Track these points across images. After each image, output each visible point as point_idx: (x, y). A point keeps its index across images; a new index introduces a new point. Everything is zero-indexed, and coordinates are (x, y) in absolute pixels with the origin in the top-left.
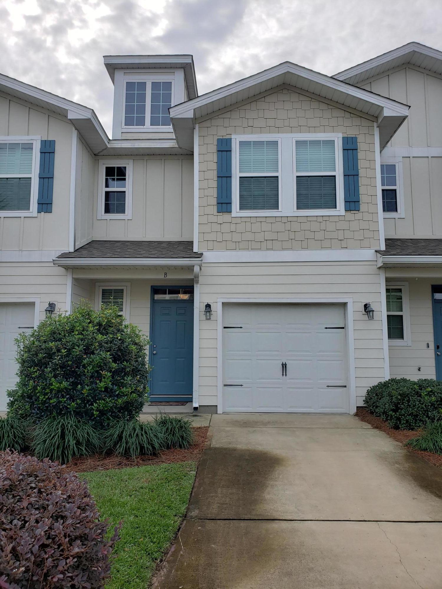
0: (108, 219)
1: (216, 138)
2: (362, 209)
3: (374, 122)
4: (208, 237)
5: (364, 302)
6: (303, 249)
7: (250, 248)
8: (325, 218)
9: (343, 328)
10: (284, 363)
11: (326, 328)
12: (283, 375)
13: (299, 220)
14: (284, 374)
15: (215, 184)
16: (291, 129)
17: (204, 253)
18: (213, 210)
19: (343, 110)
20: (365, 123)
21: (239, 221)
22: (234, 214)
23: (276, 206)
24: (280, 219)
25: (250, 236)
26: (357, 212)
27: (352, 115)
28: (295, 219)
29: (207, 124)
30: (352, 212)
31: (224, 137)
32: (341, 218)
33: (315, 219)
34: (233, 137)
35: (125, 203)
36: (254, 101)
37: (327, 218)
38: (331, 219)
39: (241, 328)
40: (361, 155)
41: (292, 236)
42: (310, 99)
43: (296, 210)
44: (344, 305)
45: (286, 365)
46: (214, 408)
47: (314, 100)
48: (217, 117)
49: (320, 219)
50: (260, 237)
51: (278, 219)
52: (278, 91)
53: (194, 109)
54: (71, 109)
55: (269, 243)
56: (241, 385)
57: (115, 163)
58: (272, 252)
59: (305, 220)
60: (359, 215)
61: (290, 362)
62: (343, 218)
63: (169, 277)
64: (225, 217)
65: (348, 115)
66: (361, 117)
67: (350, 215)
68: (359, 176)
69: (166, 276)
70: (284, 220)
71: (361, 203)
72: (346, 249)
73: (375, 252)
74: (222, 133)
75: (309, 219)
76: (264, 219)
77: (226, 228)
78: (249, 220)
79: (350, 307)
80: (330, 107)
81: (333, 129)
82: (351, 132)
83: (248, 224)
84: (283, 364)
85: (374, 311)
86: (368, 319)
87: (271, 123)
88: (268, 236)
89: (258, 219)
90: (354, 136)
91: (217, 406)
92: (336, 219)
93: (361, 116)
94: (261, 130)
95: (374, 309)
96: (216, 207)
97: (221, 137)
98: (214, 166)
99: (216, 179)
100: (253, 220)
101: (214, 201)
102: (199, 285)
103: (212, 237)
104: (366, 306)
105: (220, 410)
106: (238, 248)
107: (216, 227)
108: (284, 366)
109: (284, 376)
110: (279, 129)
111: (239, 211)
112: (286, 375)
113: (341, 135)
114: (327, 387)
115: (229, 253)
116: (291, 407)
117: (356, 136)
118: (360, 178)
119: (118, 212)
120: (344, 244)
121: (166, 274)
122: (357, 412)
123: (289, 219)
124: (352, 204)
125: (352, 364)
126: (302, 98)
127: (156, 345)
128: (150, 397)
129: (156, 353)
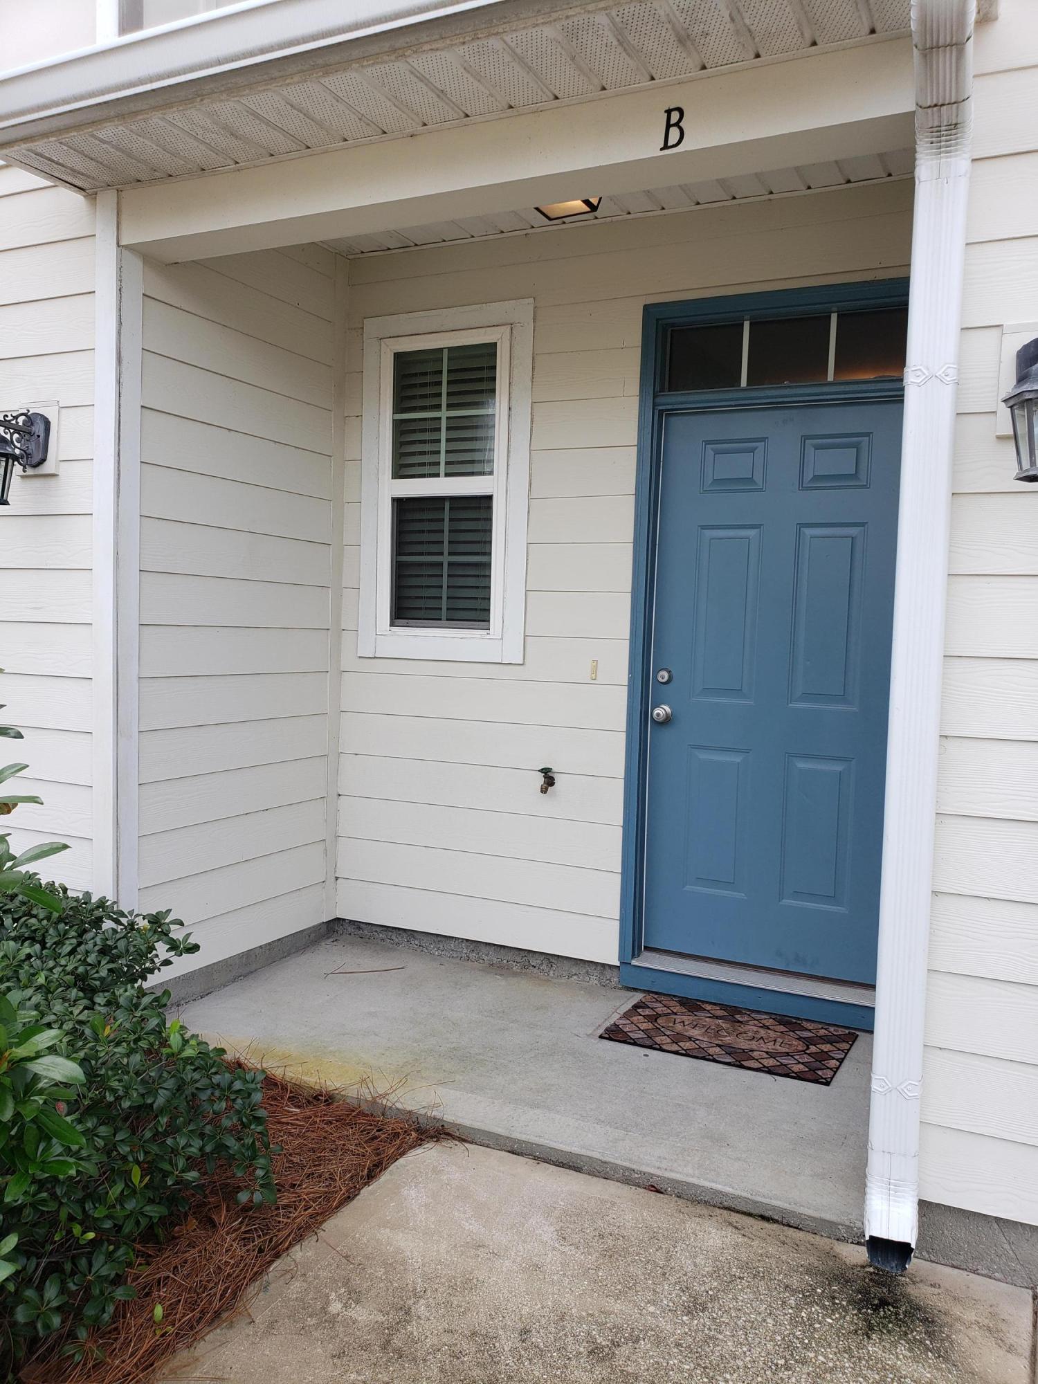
63: (699, 139)
69: (673, 140)
102: (960, 163)
121: (674, 119)
127: (669, 672)
128: (634, 962)
129: (667, 721)
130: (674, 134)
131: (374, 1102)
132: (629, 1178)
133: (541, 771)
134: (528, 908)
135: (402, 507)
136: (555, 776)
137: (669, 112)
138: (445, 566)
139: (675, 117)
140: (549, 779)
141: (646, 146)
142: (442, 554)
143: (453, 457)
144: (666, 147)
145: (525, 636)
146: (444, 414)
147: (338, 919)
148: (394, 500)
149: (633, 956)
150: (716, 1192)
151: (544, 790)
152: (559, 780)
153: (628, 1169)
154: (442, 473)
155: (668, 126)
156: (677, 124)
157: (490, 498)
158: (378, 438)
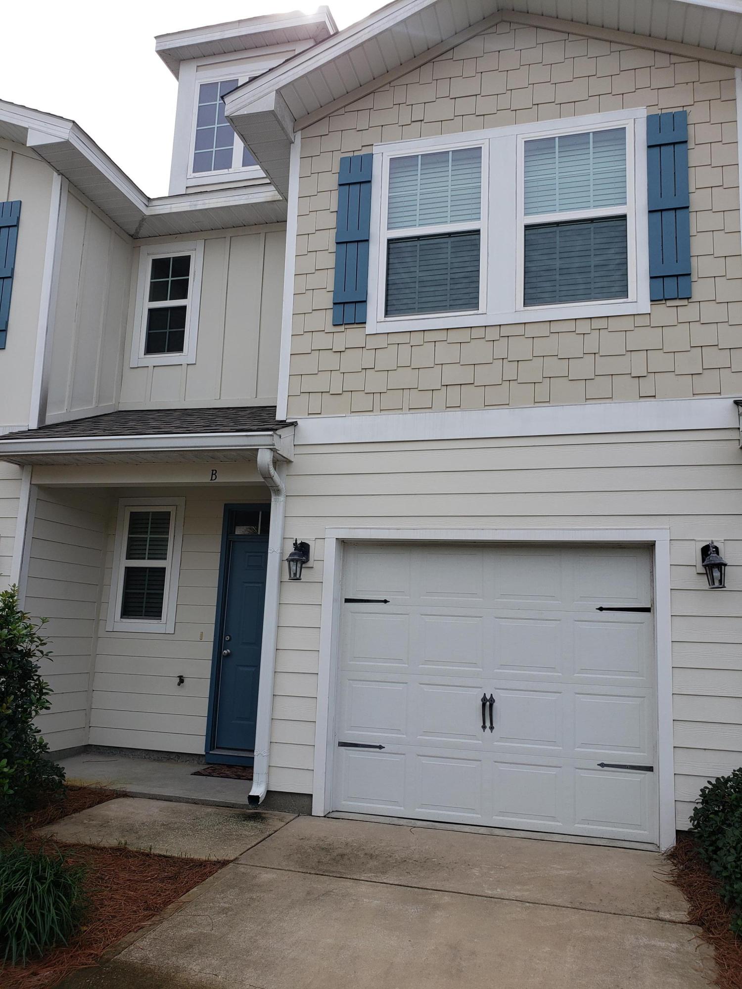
0: (151, 365)
1: (338, 156)
2: (697, 294)
3: (733, 67)
4: (309, 384)
5: (702, 541)
6: (537, 405)
7: (406, 406)
8: (596, 324)
9: (647, 610)
10: (488, 697)
11: (601, 609)
12: (484, 727)
13: (531, 331)
14: (488, 724)
15: (330, 261)
16: (515, 114)
17: (299, 422)
18: (326, 319)
19: (650, 49)
20: (709, 72)
21: (382, 342)
22: (371, 327)
23: (472, 302)
24: (480, 333)
25: (406, 378)
26: (685, 302)
27: (674, 59)
28: (520, 330)
29: (321, 128)
30: (669, 303)
31: (356, 154)
32: (640, 321)
33: (571, 326)
34: (375, 150)
35: (184, 331)
36: (429, 61)
37: (602, 324)
38: (614, 324)
39: (385, 601)
40: (696, 156)
41: (510, 374)
42: (565, 36)
43: (522, 308)
44: (649, 547)
45: (492, 701)
46: (306, 799)
47: (572, 37)
48: (342, 111)
49: (584, 327)
50: (430, 379)
51: (476, 333)
52: (486, 29)
53: (276, 91)
54: (35, 126)
55: (454, 392)
56: (380, 747)
57: (171, 251)
58: (458, 414)
59: (544, 330)
60: (688, 312)
61: (503, 694)
62: (645, 321)
63: (221, 479)
64: (352, 336)
65: (662, 60)
66: (699, 60)
67: (665, 313)
68: (691, 209)
69: (213, 478)
70: (492, 334)
71: (694, 277)
72: (652, 399)
73: (736, 406)
74: (352, 144)
75: (555, 328)
76: (442, 336)
77: (351, 361)
78: (405, 338)
79: (661, 554)
80: (615, 47)
81: (623, 99)
82: (670, 102)
83: (405, 350)
84: (484, 700)
85: (725, 565)
86: (707, 587)
87: (464, 106)
88: (452, 375)
89: (429, 337)
90: (681, 109)
91: (311, 795)
92: (627, 324)
93: (699, 57)
94: (442, 125)
95: (726, 560)
96: (330, 313)
97: (351, 154)
98: (331, 220)
99: (333, 247)
100: (417, 339)
101: (326, 300)
102: (282, 498)
103: (320, 383)
104: (706, 551)
105: (319, 807)
106: (377, 408)
107: (329, 361)
108: (488, 704)
109: (488, 730)
110: (483, 119)
111: (383, 319)
112: (492, 728)
113: (642, 113)
114: (600, 768)
115: (356, 419)
116: (502, 813)
117: (685, 109)
118: (693, 216)
119: (170, 350)
120: (647, 387)
121: (214, 473)
122: (675, 848)
123: (505, 331)
124: (670, 283)
125: (666, 711)
126: (544, 36)
127: (230, 636)
128: (211, 752)
129: (228, 655)
130: (214, 477)
131: (101, 788)
132: (188, 801)
133: (178, 677)
134: (170, 734)
135: (128, 570)
136: (184, 679)
137: (213, 470)
138: (145, 594)
139: (214, 472)
140: (181, 680)
141: (206, 479)
142: (144, 589)
143: (151, 552)
144: (211, 480)
145: (175, 623)
146: (149, 536)
147: (89, 745)
148: (126, 567)
149: (211, 750)
150: (214, 801)
151: (179, 684)
152: (186, 680)
153: (187, 798)
154: (146, 558)
155: (212, 474)
156: (215, 474)
157: (165, 568)
158: (121, 543)
